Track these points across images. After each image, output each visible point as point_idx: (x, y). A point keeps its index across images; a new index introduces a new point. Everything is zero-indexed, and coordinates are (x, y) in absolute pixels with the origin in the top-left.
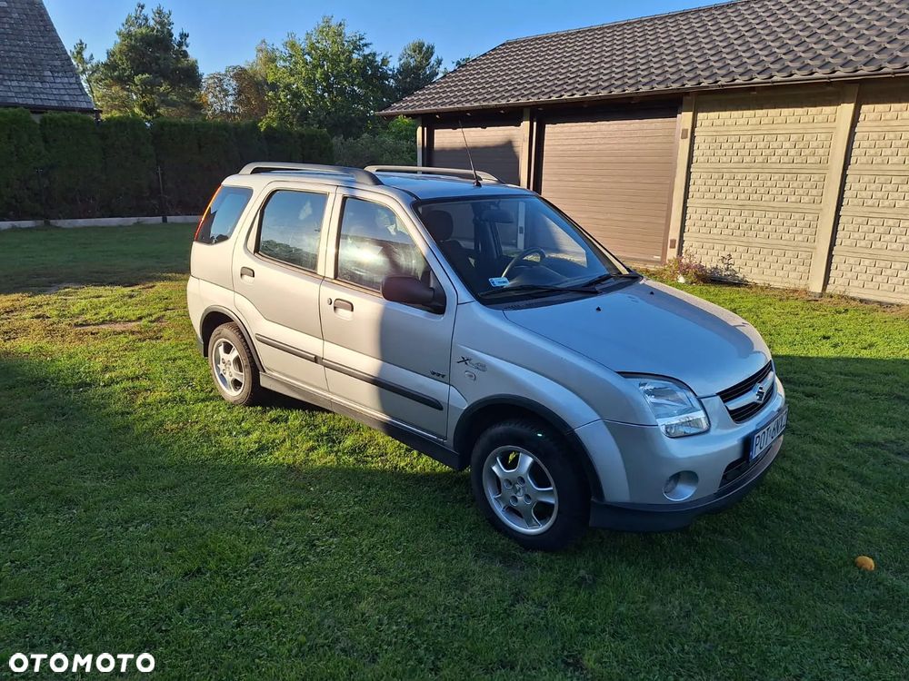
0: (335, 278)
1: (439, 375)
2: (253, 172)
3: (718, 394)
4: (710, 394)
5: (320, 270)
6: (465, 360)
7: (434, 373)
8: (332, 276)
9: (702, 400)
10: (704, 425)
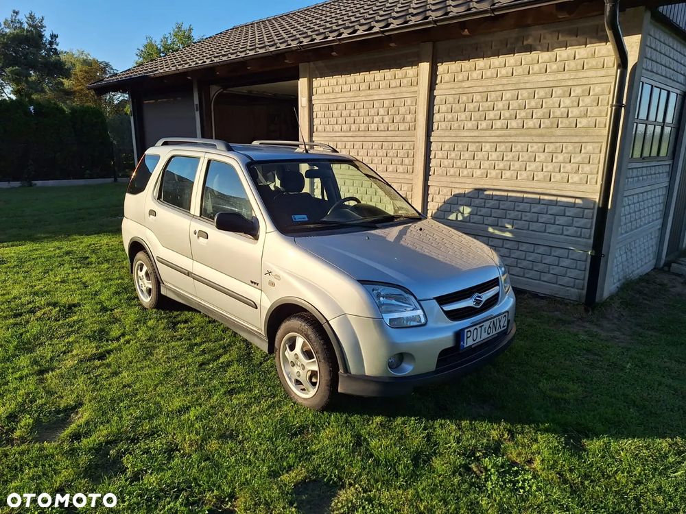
0: (200, 216)
1: (255, 283)
2: (162, 145)
3: (434, 298)
4: (428, 298)
5: (192, 211)
6: (269, 273)
7: (252, 282)
8: (199, 215)
9: (421, 302)
10: (423, 320)
